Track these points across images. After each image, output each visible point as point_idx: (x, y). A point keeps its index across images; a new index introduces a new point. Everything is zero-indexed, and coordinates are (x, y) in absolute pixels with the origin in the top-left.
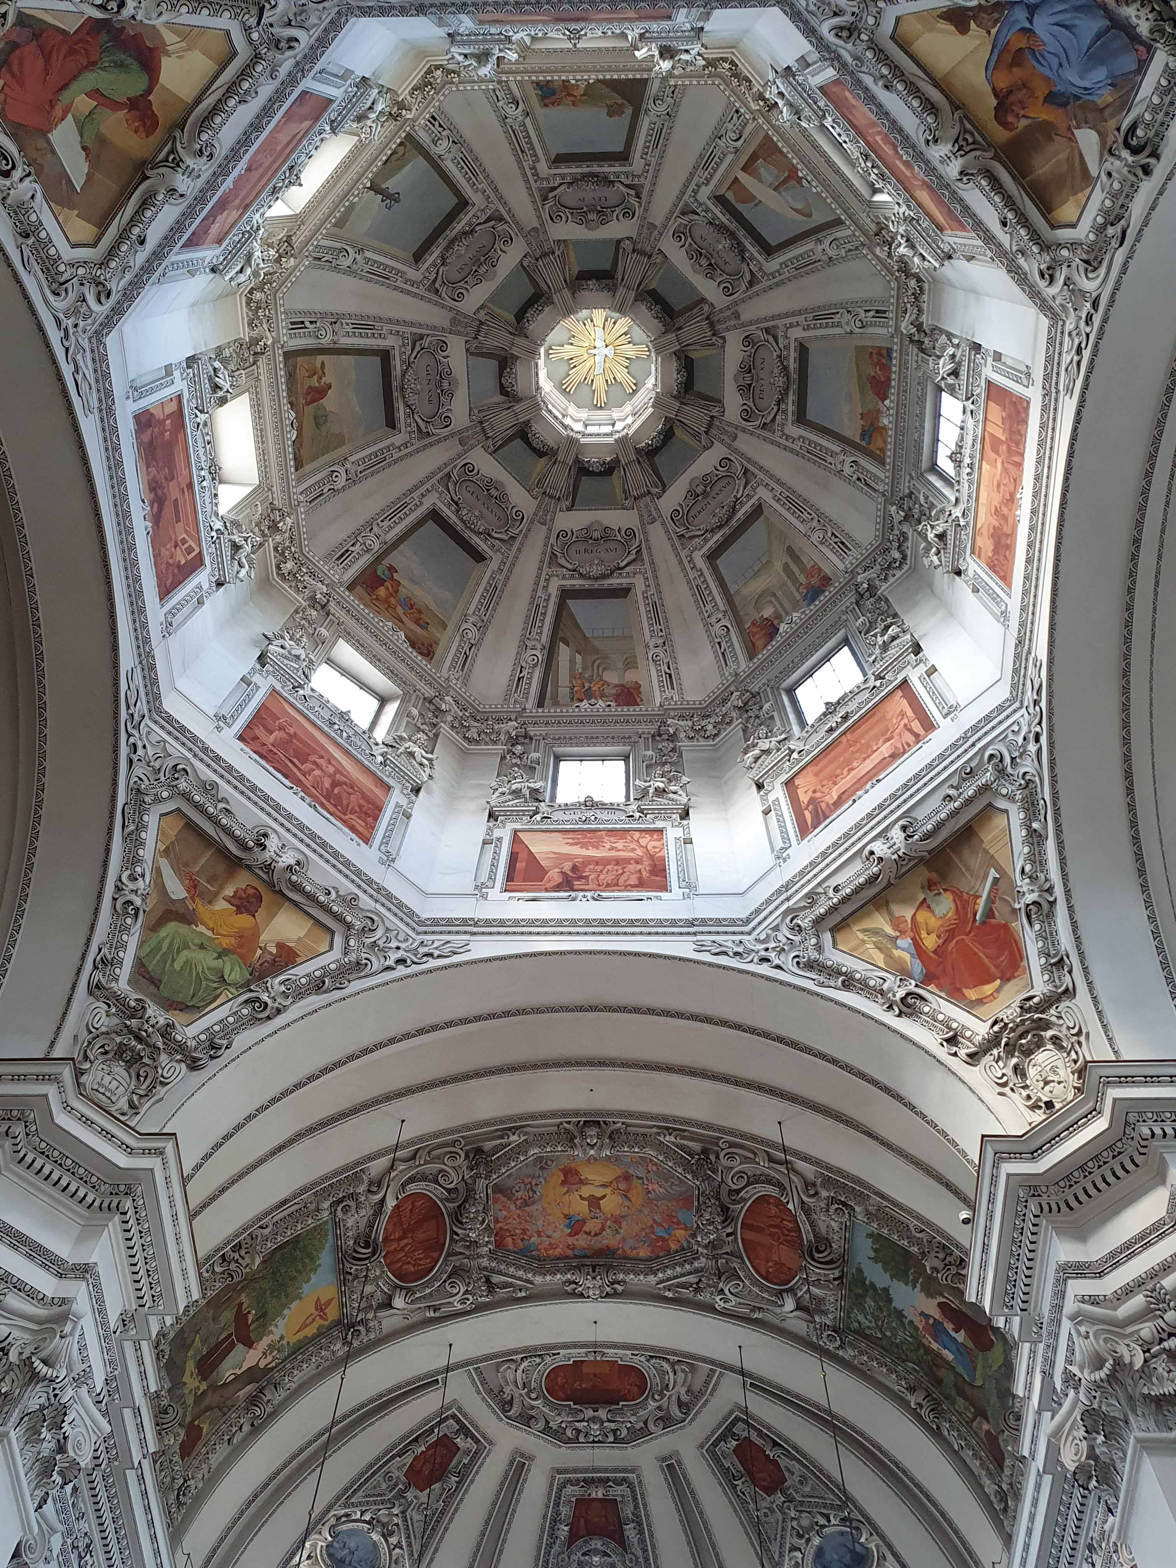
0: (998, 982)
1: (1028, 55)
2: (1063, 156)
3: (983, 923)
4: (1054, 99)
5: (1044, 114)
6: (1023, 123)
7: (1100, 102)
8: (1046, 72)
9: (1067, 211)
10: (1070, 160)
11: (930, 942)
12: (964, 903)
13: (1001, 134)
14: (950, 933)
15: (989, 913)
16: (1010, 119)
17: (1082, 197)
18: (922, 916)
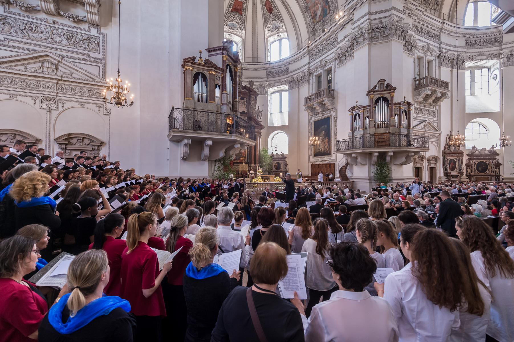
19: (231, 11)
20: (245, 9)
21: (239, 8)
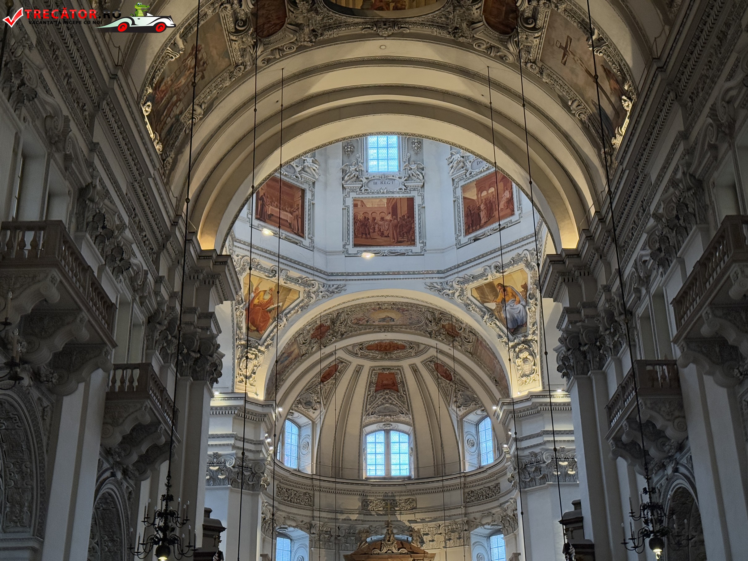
0: (255, 328)
1: (514, 299)
2: (490, 298)
3: (267, 311)
4: (504, 301)
5: (501, 296)
6: (498, 290)
7: (502, 313)
8: (510, 302)
9: (476, 294)
10: (488, 299)
11: (256, 301)
12: (270, 302)
13: (496, 284)
14: (260, 305)
15: (270, 311)
16: (500, 287)
17: (479, 299)
18: (262, 293)
19: (376, 391)
20: (402, 382)
21: (390, 382)
